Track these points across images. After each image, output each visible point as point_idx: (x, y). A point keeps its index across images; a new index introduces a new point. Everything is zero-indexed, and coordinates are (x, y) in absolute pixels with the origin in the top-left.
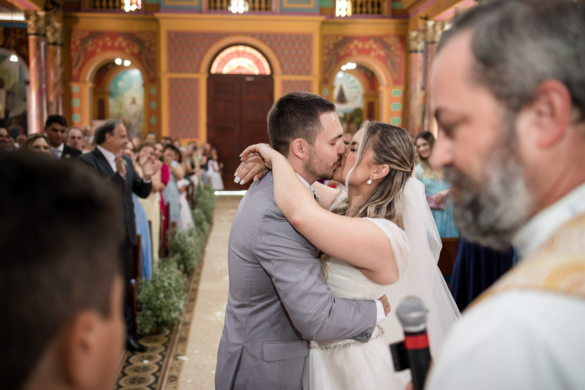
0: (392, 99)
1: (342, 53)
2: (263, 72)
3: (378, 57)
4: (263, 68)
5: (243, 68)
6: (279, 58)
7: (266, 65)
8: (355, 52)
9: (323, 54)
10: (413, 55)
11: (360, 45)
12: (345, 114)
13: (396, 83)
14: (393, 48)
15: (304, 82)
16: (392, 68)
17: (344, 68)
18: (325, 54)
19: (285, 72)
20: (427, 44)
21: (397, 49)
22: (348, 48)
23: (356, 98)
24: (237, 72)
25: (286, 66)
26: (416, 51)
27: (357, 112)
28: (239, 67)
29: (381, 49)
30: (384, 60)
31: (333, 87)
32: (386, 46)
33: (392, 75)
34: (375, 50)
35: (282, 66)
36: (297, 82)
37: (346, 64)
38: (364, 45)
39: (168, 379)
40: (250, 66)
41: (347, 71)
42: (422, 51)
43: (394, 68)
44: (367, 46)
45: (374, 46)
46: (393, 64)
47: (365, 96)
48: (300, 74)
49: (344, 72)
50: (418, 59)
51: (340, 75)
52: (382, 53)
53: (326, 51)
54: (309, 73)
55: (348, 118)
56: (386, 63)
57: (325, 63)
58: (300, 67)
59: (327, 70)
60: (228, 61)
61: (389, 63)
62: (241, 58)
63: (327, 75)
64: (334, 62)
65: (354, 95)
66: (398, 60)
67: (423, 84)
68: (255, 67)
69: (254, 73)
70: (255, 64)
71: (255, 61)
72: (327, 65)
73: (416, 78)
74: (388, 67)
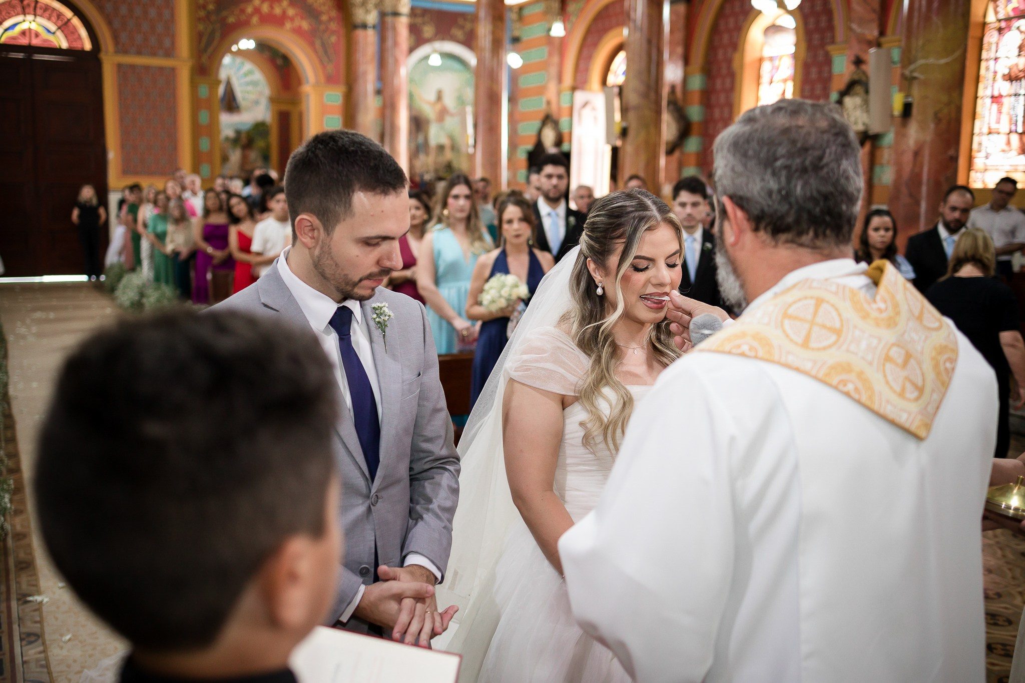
0: (324, 110)
1: (231, 20)
2: (77, 45)
3: (298, 31)
4: (79, 37)
5: (37, 35)
6: (109, 23)
7: (83, 32)
8: (255, 20)
9: (195, 20)
10: (360, 33)
11: (265, 8)
12: (238, 133)
13: (330, 80)
14: (324, 18)
15: (161, 69)
16: (323, 53)
17: (234, 48)
18: (200, 19)
19: (122, 49)
20: (383, 15)
21: (331, 19)
22: (243, 11)
23: (256, 102)
24: (24, 41)
25: (124, 37)
26: (364, 26)
27: (260, 129)
28: (23, 33)
29: (302, 18)
30: (309, 37)
31: (218, 82)
32: (312, 13)
33: (324, 67)
34: (292, 19)
35: (116, 38)
36: (147, 68)
37: (237, 44)
38: (272, 7)
39: (21, 640)
40: (48, 31)
41: (240, 52)
42: (374, 27)
43: (326, 52)
44: (278, 11)
45: (291, 12)
46: (323, 45)
47: (273, 100)
48: (154, 54)
49: (236, 54)
50: (368, 40)
51: (227, 60)
52: (305, 25)
53: (202, 13)
54: (169, 53)
55: (244, 140)
56: (312, 44)
57: (200, 35)
58: (153, 40)
59: (205, 50)
60: (5, 20)
61: (318, 43)
62: (30, 17)
63: (204, 59)
64: (218, 35)
65: (252, 97)
66: (333, 39)
67: (378, 85)
68: (59, 34)
69: (60, 46)
70: (59, 28)
71: (60, 23)
72: (204, 40)
73: (365, 73)
74: (316, 51)
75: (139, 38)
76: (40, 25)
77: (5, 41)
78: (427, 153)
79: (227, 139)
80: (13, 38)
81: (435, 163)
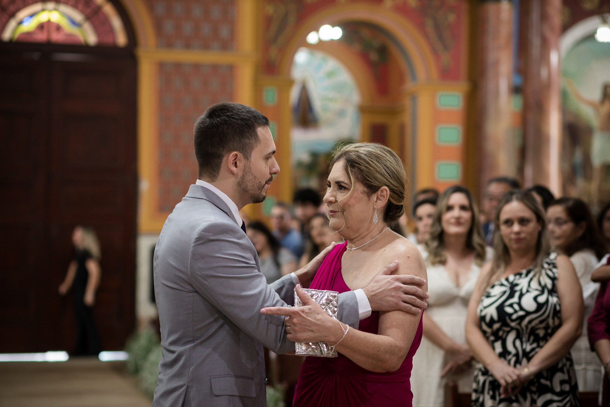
0: (438, 117)
2: (108, 40)
3: (403, 9)
4: (111, 30)
5: (58, 28)
6: (151, 9)
7: (117, 23)
10: (491, 8)
12: (315, 155)
13: (446, 75)
15: (215, 67)
16: (438, 38)
17: (312, 38)
19: (165, 42)
23: (341, 113)
24: (41, 37)
25: (169, 26)
28: (41, 27)
30: (417, 17)
31: (290, 83)
33: (437, 56)
35: (158, 26)
36: (197, 67)
37: (317, 30)
40: (73, 22)
41: (321, 46)
43: (441, 37)
46: (438, 28)
47: (363, 110)
48: (206, 47)
49: (313, 47)
50: (501, 17)
51: (301, 56)
54: (227, 44)
55: (322, 165)
56: (421, 27)
57: (268, 21)
58: (206, 29)
59: (274, 40)
60: (18, 10)
61: (429, 24)
62: (51, 5)
63: (273, 53)
64: (292, 19)
65: (335, 106)
66: (452, 18)
67: (517, 80)
68: (87, 27)
69: (85, 41)
70: (88, 18)
71: (88, 11)
72: (274, 27)
73: (497, 63)
74: (426, 36)
75: (188, 28)
76: (64, 15)
77: (18, 38)
78: (588, 178)
79: (300, 164)
80: (29, 34)
81: (600, 190)
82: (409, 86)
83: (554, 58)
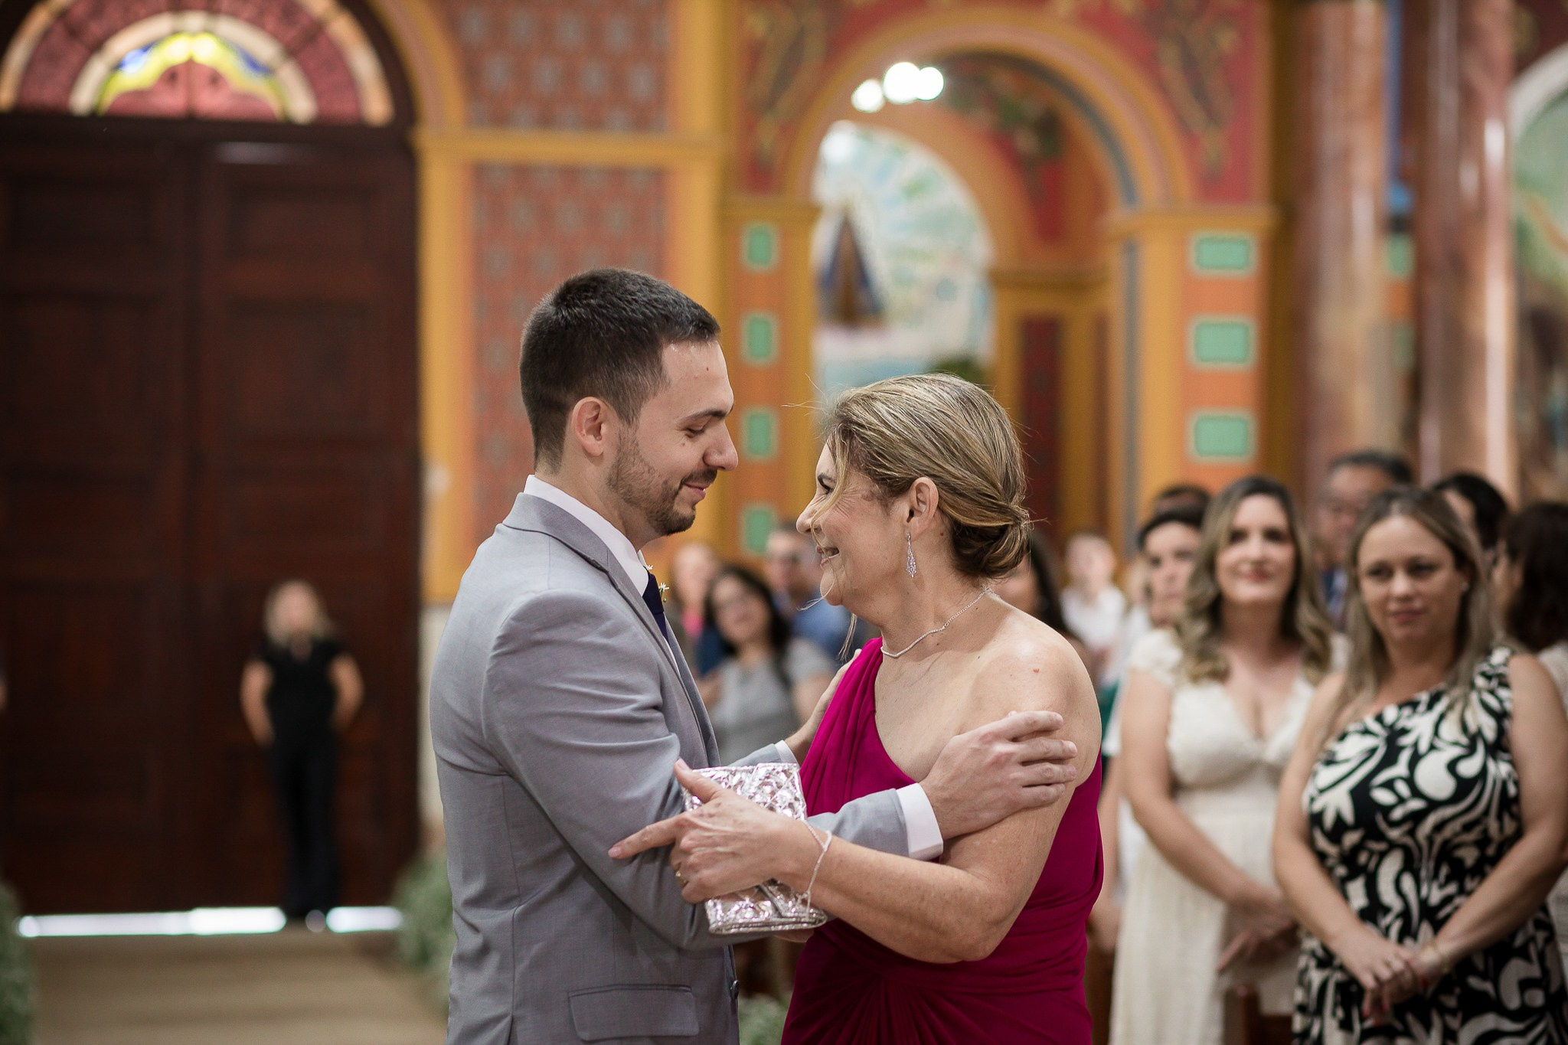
0: (1194, 297)
2: (342, 108)
3: (1101, 20)
4: (350, 83)
5: (215, 79)
6: (452, 25)
7: (364, 63)
13: (1215, 188)
15: (618, 175)
17: (867, 96)
19: (489, 111)
24: (171, 102)
25: (497, 72)
28: (171, 76)
31: (812, 212)
33: (1189, 138)
35: (471, 73)
36: (571, 173)
37: (878, 75)
40: (253, 64)
41: (890, 116)
43: (1199, 92)
46: (1191, 66)
47: (999, 280)
48: (593, 122)
49: (868, 121)
51: (839, 142)
54: (648, 115)
56: (1148, 64)
57: (753, 53)
58: (593, 78)
59: (770, 103)
60: (111, 33)
61: (1170, 58)
62: (195, 20)
63: (767, 136)
64: (814, 48)
65: (926, 271)
66: (1227, 40)
67: (1400, 200)
68: (288, 74)
69: (284, 111)
70: (292, 52)
71: (292, 34)
72: (769, 68)
73: (1346, 155)
74: (1161, 87)
75: (546, 75)
76: (228, 44)
77: (112, 108)
80: (139, 94)
82: (1118, 217)
83: (1494, 140)
